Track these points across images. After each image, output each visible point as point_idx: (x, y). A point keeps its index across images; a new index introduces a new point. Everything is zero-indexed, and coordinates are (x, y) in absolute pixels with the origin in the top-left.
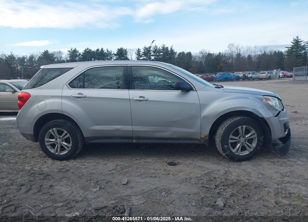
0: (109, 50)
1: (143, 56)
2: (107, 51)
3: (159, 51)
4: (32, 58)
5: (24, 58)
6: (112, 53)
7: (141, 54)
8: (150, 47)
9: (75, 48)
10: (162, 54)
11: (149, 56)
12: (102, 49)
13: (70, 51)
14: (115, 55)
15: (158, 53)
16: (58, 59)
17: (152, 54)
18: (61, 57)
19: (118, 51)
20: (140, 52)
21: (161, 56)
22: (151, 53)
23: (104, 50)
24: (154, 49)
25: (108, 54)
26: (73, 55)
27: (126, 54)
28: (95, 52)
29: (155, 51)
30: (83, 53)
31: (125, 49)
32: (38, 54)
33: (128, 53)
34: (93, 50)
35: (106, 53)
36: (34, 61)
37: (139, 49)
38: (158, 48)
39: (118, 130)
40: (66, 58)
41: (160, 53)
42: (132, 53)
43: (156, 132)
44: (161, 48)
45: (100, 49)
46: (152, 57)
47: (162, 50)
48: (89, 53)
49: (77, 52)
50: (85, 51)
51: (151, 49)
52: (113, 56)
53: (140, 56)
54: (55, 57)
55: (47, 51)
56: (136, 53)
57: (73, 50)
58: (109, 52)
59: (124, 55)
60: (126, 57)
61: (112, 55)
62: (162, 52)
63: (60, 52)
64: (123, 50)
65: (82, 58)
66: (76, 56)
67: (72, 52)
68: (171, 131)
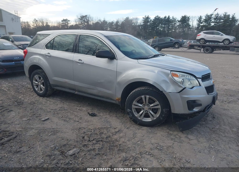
0: (175, 17)
1: (203, 22)
2: (173, 18)
3: (220, 18)
4: (117, 22)
5: (112, 23)
6: (177, 20)
7: (202, 21)
8: (212, 15)
9: (148, 16)
10: (222, 21)
11: (209, 22)
12: (169, 16)
13: (144, 18)
14: (179, 21)
15: (218, 20)
16: (134, 24)
17: (213, 21)
18: (137, 22)
19: (182, 18)
20: (201, 19)
21: (221, 23)
22: (211, 20)
23: (170, 17)
24: (216, 16)
25: (173, 21)
26: (146, 21)
27: (188, 20)
28: (163, 19)
29: (216, 18)
30: (154, 20)
31: (189, 16)
32: (122, 20)
33: (190, 20)
34: (161, 17)
35: (171, 20)
36: (119, 25)
37: (201, 16)
38: (220, 15)
39: (66, 82)
40: (140, 23)
41: (220, 20)
42: (194, 19)
43: (89, 88)
44: (222, 16)
45: (167, 17)
46: (212, 23)
47: (223, 17)
48: (158, 20)
49: (149, 19)
50: (155, 18)
51: (213, 16)
52: (177, 23)
53: (201, 22)
54: (133, 22)
55: (128, 17)
56: (197, 20)
57: (146, 17)
58: (174, 19)
59: (187, 21)
60: (188, 23)
61: (176, 21)
62: (222, 19)
63: (137, 19)
64: (187, 17)
65: (152, 24)
66: (148, 22)
67: (145, 19)
68: (97, 90)
